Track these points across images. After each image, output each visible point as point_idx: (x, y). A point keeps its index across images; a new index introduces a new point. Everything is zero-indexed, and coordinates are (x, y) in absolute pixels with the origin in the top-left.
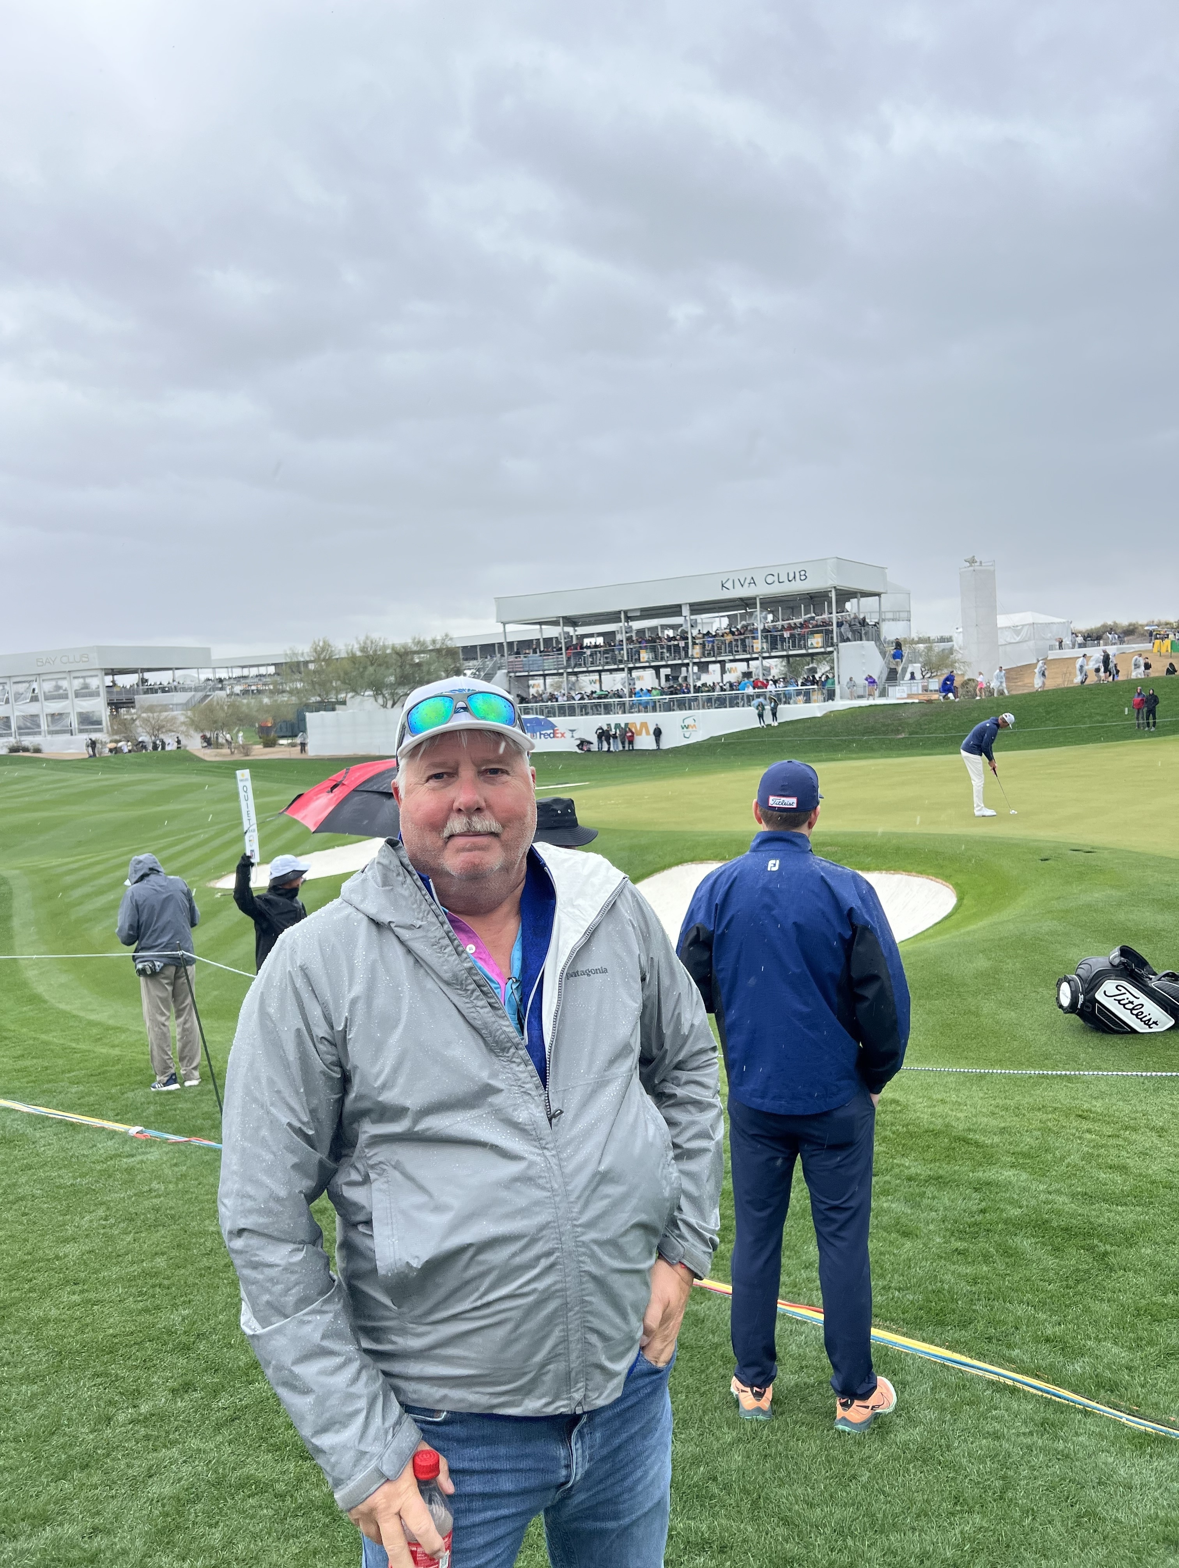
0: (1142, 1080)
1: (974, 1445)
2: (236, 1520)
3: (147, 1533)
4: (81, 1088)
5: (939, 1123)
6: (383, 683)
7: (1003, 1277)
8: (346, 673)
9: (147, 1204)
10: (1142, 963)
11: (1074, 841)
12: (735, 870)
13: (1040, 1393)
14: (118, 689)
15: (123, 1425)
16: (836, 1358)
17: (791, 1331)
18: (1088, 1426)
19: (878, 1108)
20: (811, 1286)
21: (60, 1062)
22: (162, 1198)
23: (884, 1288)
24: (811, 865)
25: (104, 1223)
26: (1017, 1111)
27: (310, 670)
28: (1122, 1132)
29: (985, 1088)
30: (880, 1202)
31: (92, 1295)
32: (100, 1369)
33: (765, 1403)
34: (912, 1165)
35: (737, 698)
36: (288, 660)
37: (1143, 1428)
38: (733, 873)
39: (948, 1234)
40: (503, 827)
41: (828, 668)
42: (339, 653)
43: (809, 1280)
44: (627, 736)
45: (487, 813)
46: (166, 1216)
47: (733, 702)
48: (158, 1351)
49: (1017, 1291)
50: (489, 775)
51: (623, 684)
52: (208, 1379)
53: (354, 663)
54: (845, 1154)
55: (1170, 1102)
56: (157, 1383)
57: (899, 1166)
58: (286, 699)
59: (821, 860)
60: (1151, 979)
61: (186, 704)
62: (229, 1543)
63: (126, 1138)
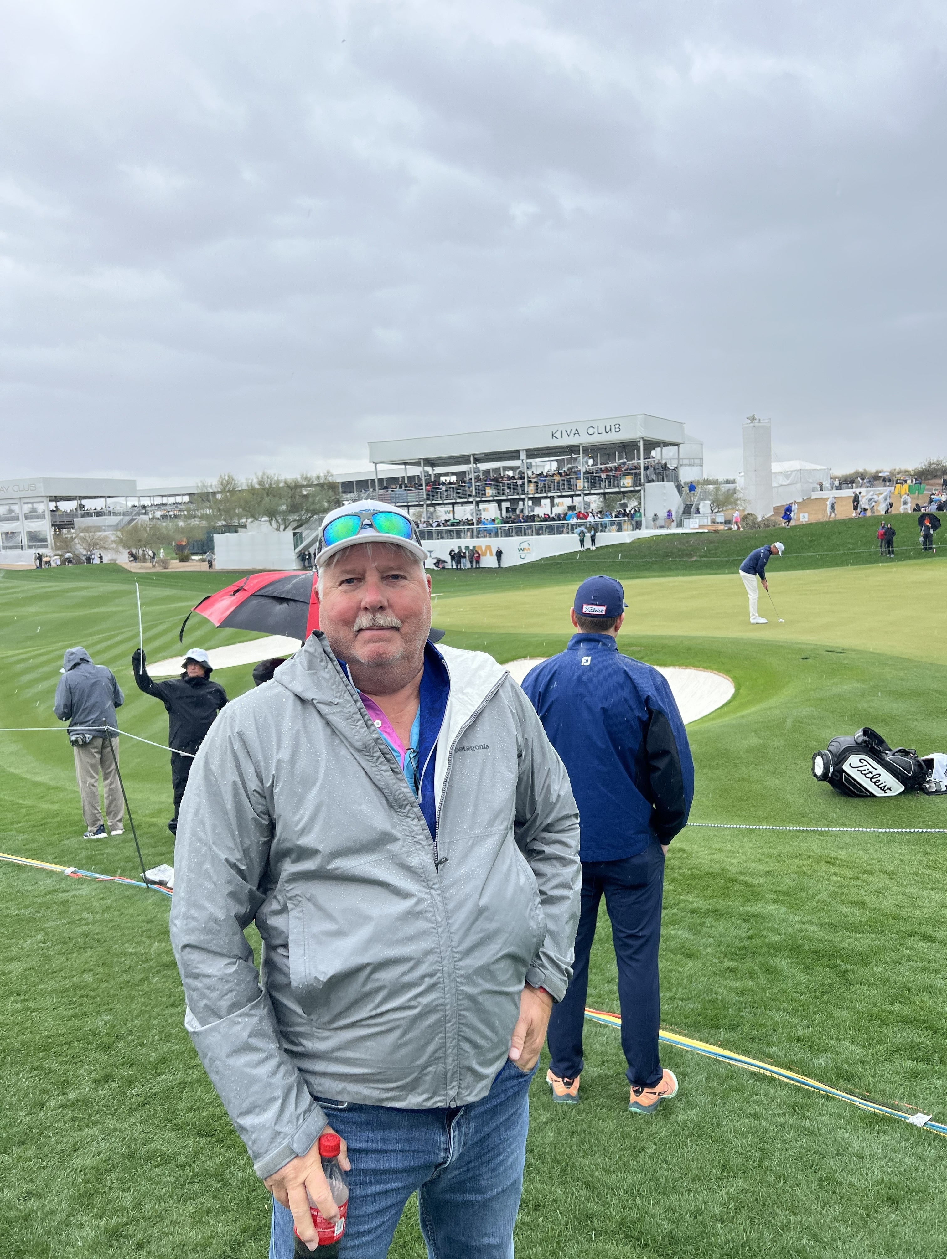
0: (878, 834)
1: (739, 1123)
2: (144, 1186)
3: (71, 1196)
4: (26, 836)
5: (717, 868)
6: (277, 510)
7: (765, 989)
8: (247, 502)
9: (78, 930)
10: (881, 742)
11: (828, 644)
12: (556, 664)
13: (792, 1082)
14: (61, 513)
15: (54, 1109)
16: (631, 1055)
17: (596, 1033)
18: (830, 1109)
19: (668, 855)
20: (612, 996)
21: (9, 815)
22: (90, 926)
23: (670, 998)
24: (616, 662)
25: (42, 945)
26: (779, 858)
27: (217, 500)
28: (861, 875)
29: (754, 840)
30: (669, 930)
31: (32, 1004)
32: (36, 1064)
33: (574, 1090)
34: (694, 901)
35: (563, 526)
36: (199, 491)
37: (873, 1110)
38: (553, 667)
39: (722, 956)
40: (403, 622)
41: (636, 504)
42: (241, 486)
43: (611, 992)
44: (475, 556)
45: (389, 611)
46: (94, 940)
47: (560, 530)
48: (85, 1049)
49: (775, 1001)
50: (391, 580)
51: (472, 514)
52: (126, 1072)
53: (253, 494)
54: (639, 893)
55: (899, 851)
56: (83, 1075)
57: (684, 901)
58: (198, 523)
59: (625, 657)
60: (887, 754)
61: (116, 526)
62: (139, 1204)
63: (62, 877)
